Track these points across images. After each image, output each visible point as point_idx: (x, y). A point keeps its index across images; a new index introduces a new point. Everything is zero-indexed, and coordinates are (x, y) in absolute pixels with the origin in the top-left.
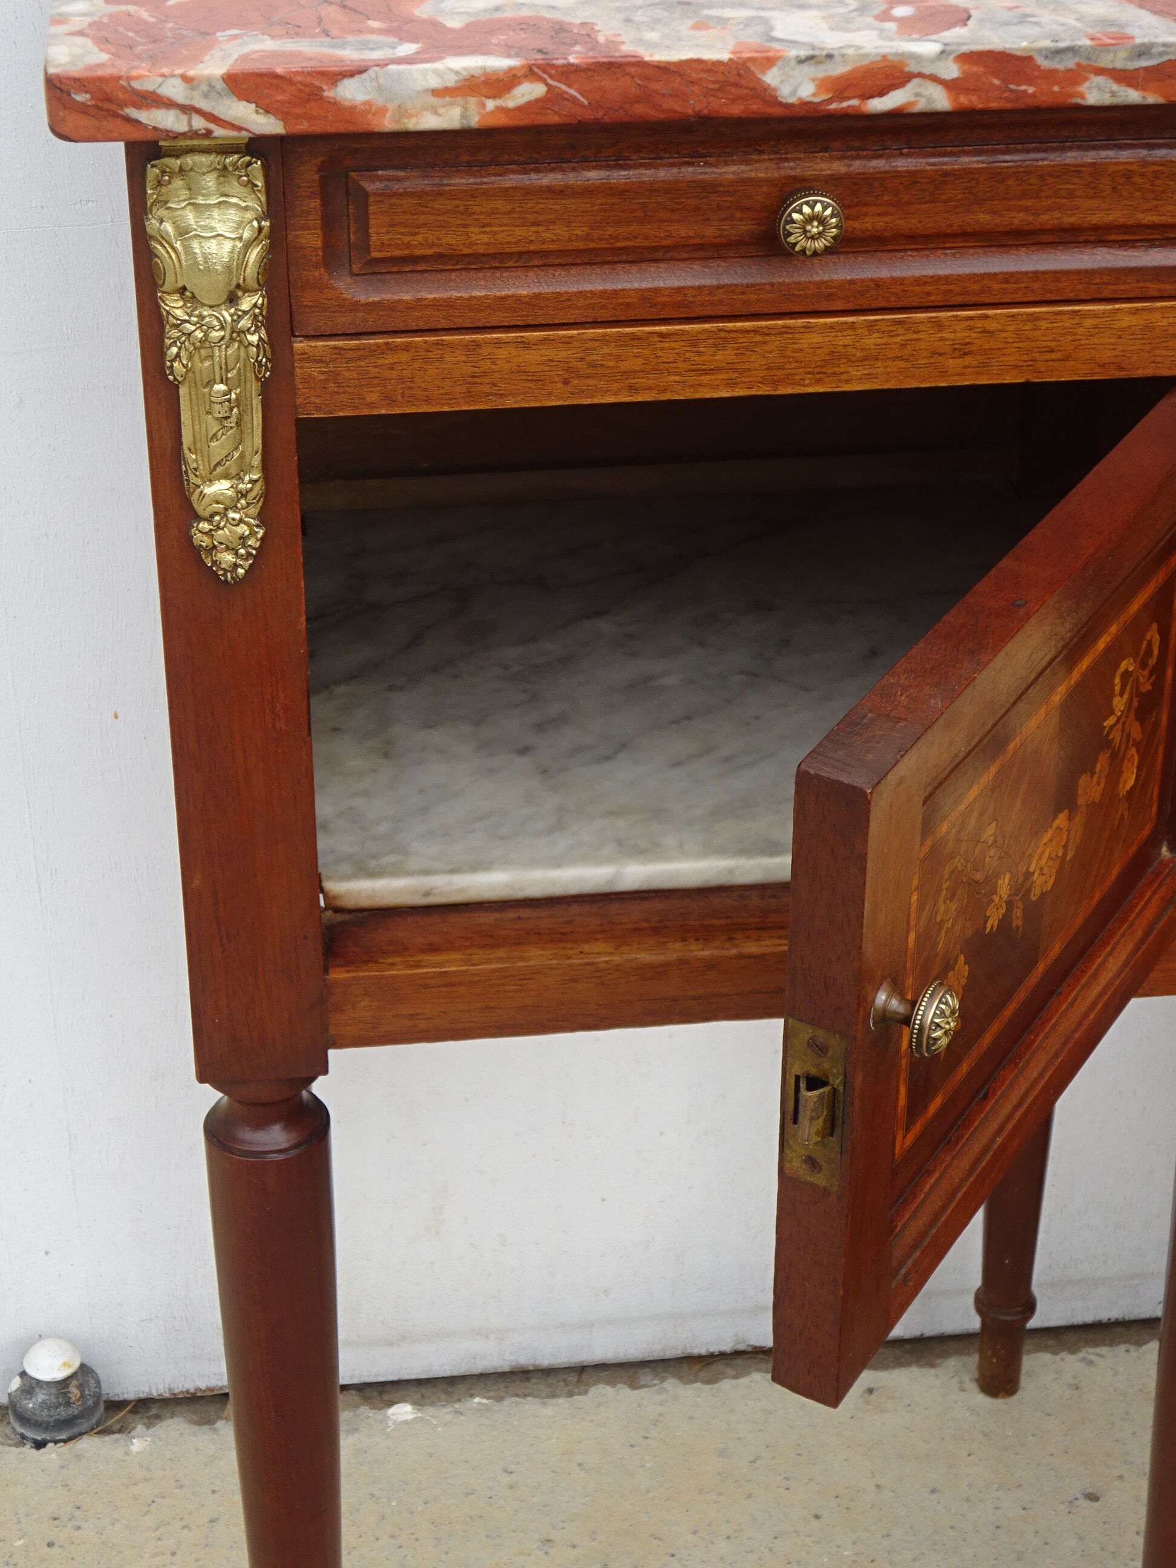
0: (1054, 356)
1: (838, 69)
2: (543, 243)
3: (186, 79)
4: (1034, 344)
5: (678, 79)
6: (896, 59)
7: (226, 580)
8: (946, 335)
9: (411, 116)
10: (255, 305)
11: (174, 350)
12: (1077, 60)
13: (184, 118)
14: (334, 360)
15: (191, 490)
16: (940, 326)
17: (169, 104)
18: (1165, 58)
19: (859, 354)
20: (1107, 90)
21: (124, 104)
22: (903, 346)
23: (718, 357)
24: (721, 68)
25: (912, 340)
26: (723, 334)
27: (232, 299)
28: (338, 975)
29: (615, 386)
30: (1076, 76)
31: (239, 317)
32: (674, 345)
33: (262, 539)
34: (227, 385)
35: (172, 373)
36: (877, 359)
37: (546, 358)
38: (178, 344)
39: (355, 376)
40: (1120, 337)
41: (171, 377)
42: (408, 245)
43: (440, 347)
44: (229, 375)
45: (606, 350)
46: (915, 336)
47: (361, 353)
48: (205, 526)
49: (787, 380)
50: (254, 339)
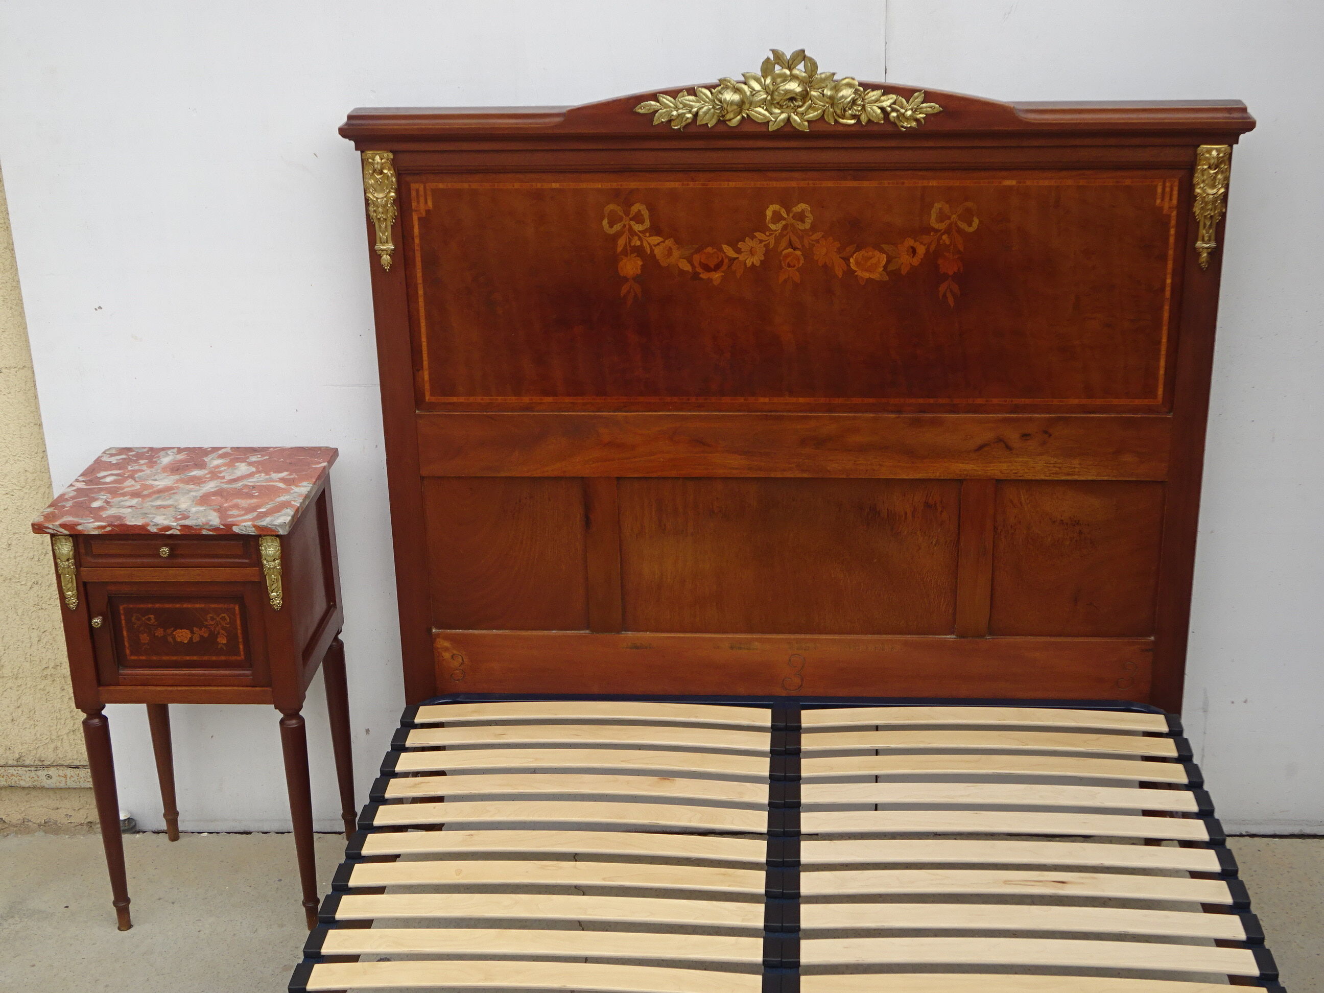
0: (216, 576)
1: (160, 527)
3: (53, 525)
5: (134, 528)
6: (169, 526)
7: (72, 610)
9: (90, 532)
10: (73, 562)
11: (59, 568)
12: (201, 527)
14: (87, 572)
15: (65, 593)
17: (50, 528)
18: (215, 527)
20: (206, 532)
21: (47, 528)
24: (141, 526)
27: (68, 560)
28: (101, 688)
30: (201, 529)
31: (70, 563)
33: (77, 603)
35: (59, 572)
39: (92, 575)
40: (227, 574)
43: (106, 570)
44: (69, 573)
45: (135, 572)
47: (93, 571)
48: (68, 600)
50: (72, 567)
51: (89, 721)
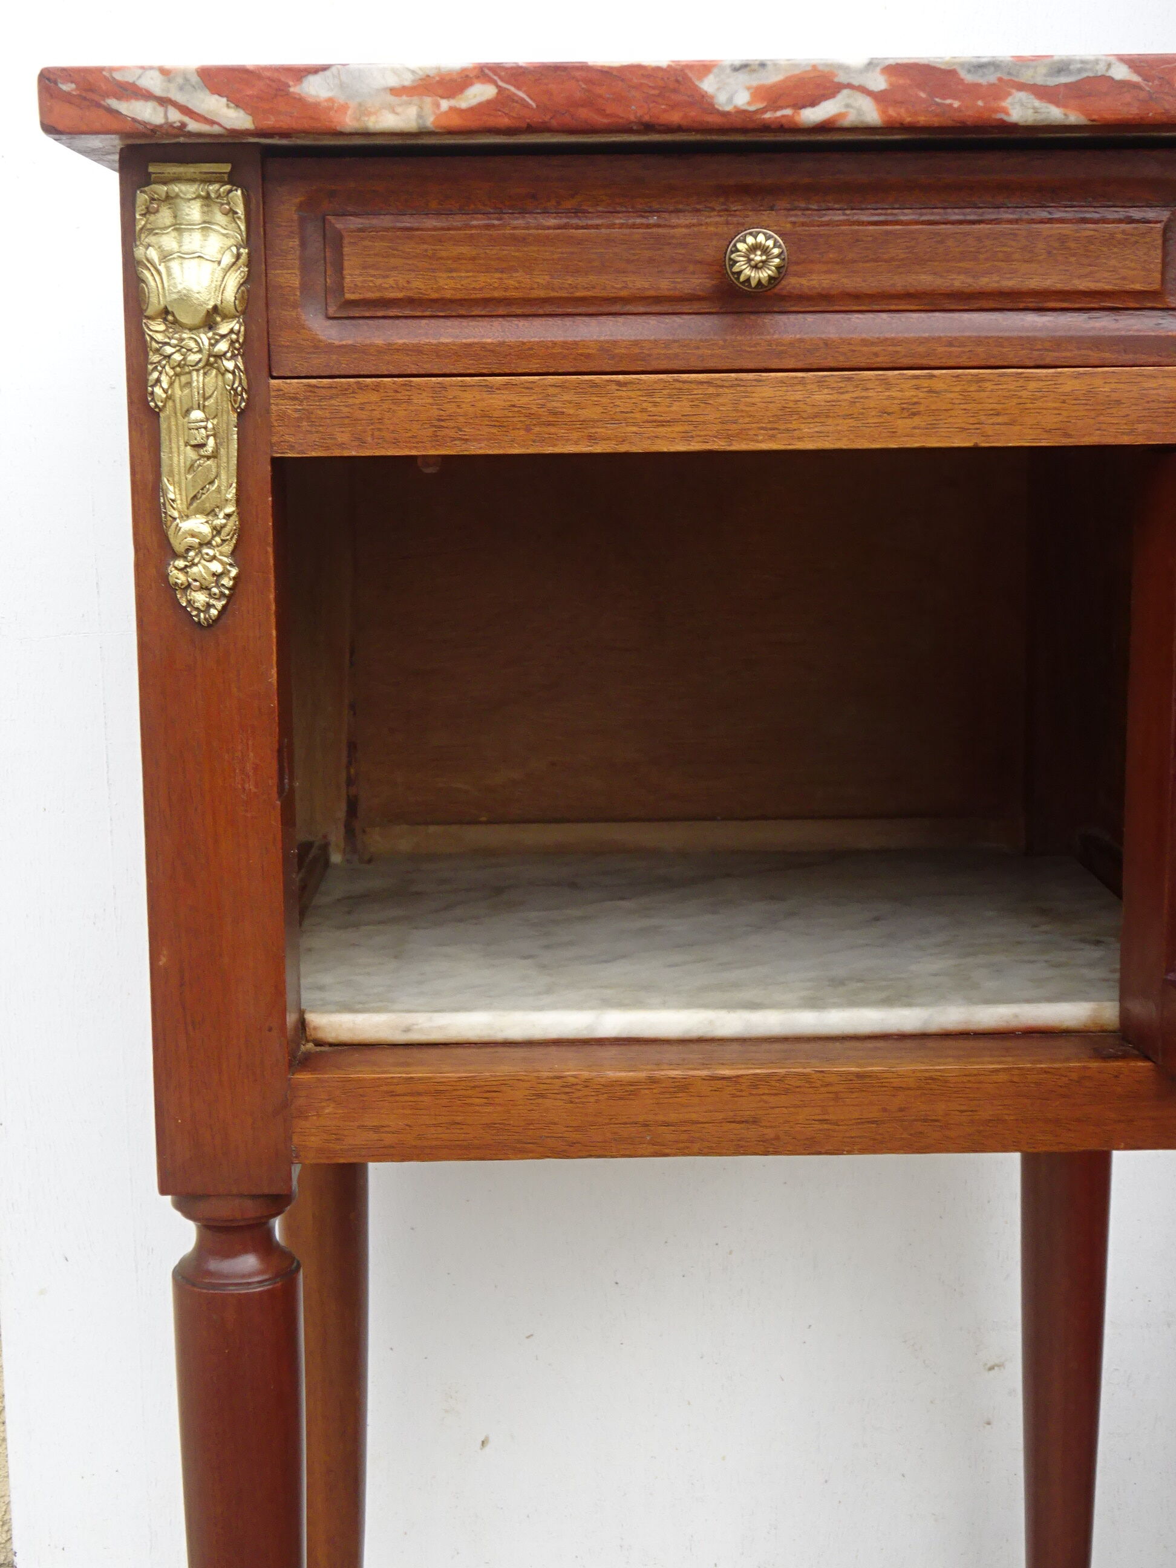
0: (1000, 419)
1: (772, 78)
2: (506, 289)
3: (163, 71)
4: (980, 407)
5: (620, 83)
6: (827, 70)
7: (199, 622)
8: (894, 394)
9: (370, 114)
10: (232, 331)
11: (155, 375)
12: (999, 75)
13: (160, 110)
14: (307, 398)
15: (169, 523)
16: (887, 384)
17: (147, 96)
18: (1085, 75)
19: (809, 410)
20: (1030, 105)
21: (107, 95)
22: (853, 403)
23: (673, 408)
24: (660, 74)
25: (862, 398)
26: (678, 385)
27: (210, 323)
28: (303, 1077)
29: (575, 435)
30: (1000, 92)
31: (217, 342)
32: (630, 394)
33: (234, 578)
34: (204, 411)
35: (153, 400)
36: (827, 417)
37: (509, 403)
38: (159, 368)
39: (328, 415)
40: (1064, 402)
41: (152, 404)
42: (380, 288)
43: (408, 388)
44: (207, 403)
45: (566, 397)
46: (864, 394)
47: (334, 391)
48: (181, 563)
49: (741, 435)
50: (230, 365)
51: (214, 1264)
